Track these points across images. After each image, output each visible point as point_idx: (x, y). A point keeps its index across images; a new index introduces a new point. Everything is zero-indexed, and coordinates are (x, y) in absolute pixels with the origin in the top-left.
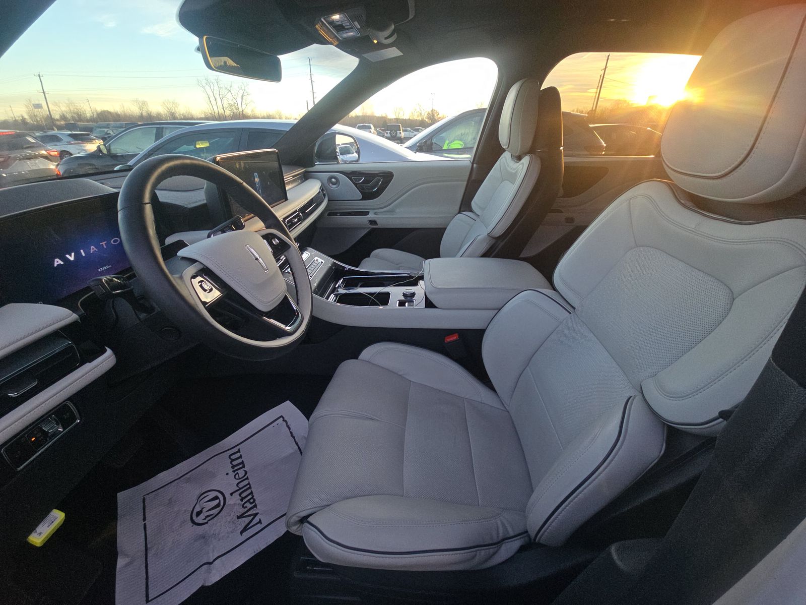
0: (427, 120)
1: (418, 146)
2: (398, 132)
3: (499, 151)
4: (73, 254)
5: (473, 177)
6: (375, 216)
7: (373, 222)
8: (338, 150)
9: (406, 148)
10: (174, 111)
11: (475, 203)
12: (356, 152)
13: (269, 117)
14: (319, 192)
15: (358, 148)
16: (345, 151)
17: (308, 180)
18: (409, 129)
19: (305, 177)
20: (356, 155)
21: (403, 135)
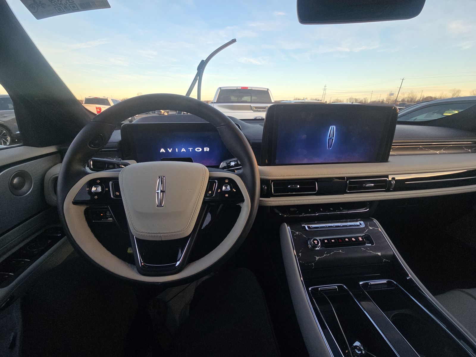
4: (171, 149)
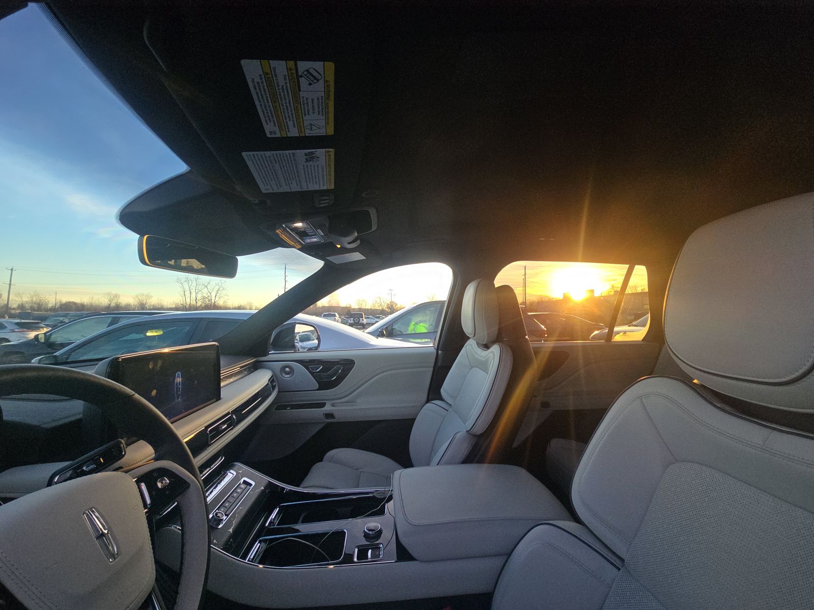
0: (387, 309)
1: (380, 332)
2: (360, 319)
3: (464, 338)
5: (439, 364)
6: (333, 408)
7: (329, 415)
8: (298, 338)
9: (367, 333)
10: (145, 302)
11: (445, 389)
12: (317, 339)
13: (239, 308)
14: (268, 384)
15: (318, 335)
16: (305, 338)
17: (257, 371)
18: (371, 317)
19: (255, 367)
20: (316, 341)
21: (365, 321)
